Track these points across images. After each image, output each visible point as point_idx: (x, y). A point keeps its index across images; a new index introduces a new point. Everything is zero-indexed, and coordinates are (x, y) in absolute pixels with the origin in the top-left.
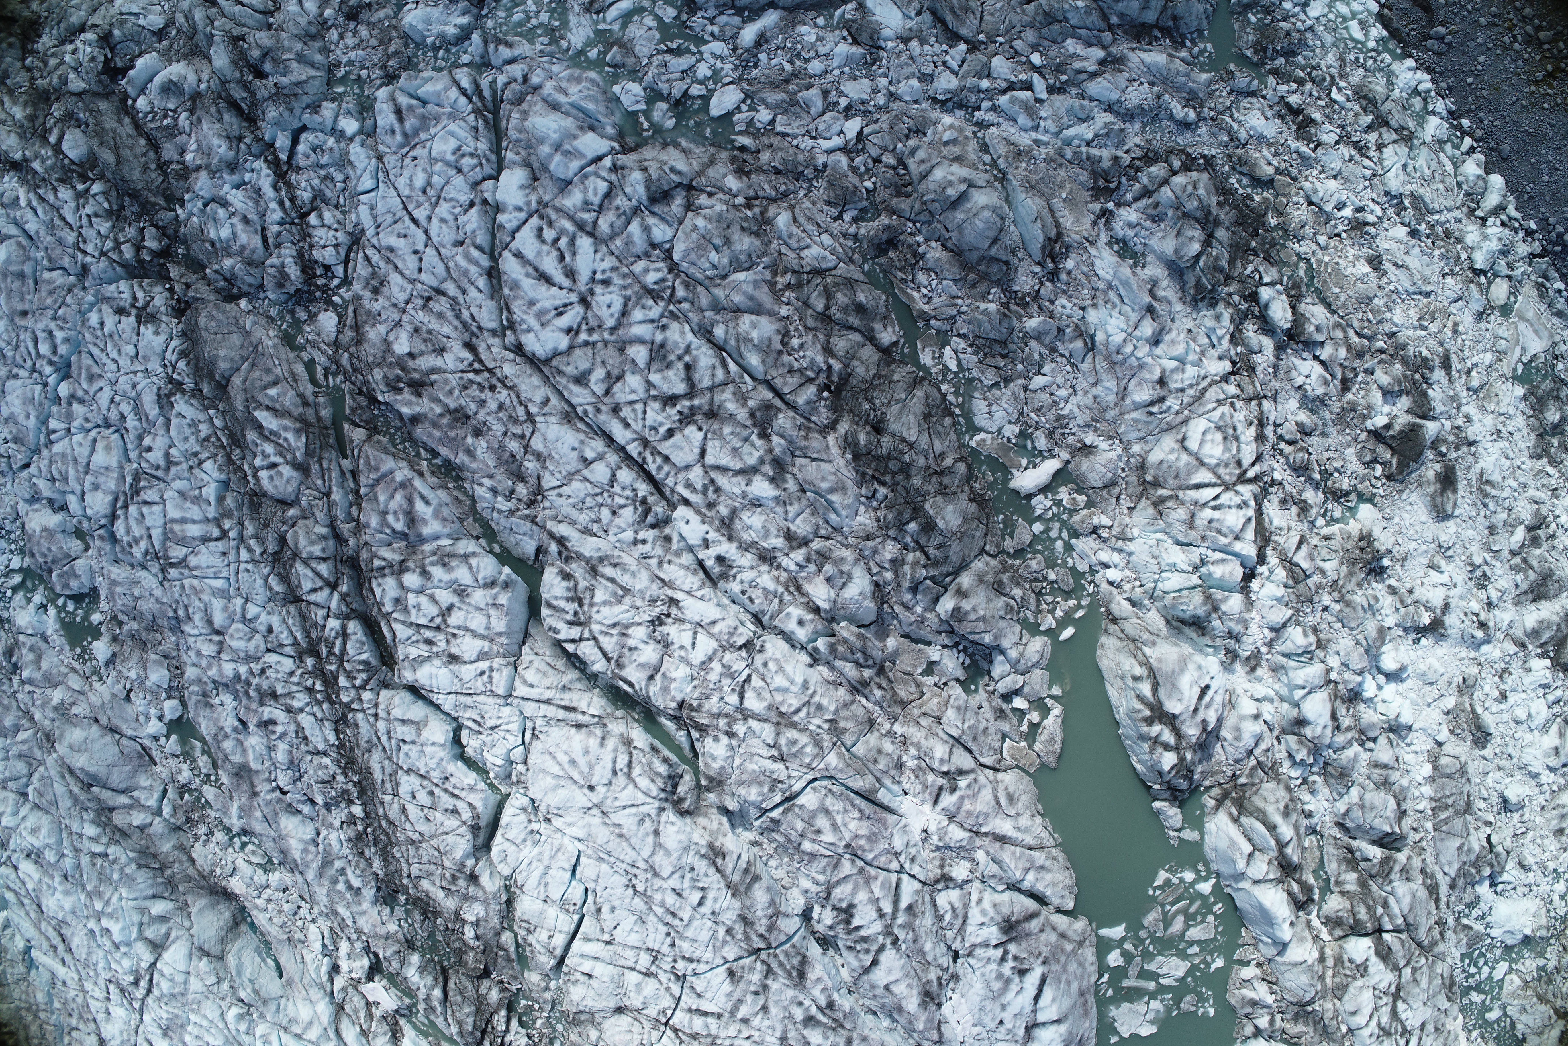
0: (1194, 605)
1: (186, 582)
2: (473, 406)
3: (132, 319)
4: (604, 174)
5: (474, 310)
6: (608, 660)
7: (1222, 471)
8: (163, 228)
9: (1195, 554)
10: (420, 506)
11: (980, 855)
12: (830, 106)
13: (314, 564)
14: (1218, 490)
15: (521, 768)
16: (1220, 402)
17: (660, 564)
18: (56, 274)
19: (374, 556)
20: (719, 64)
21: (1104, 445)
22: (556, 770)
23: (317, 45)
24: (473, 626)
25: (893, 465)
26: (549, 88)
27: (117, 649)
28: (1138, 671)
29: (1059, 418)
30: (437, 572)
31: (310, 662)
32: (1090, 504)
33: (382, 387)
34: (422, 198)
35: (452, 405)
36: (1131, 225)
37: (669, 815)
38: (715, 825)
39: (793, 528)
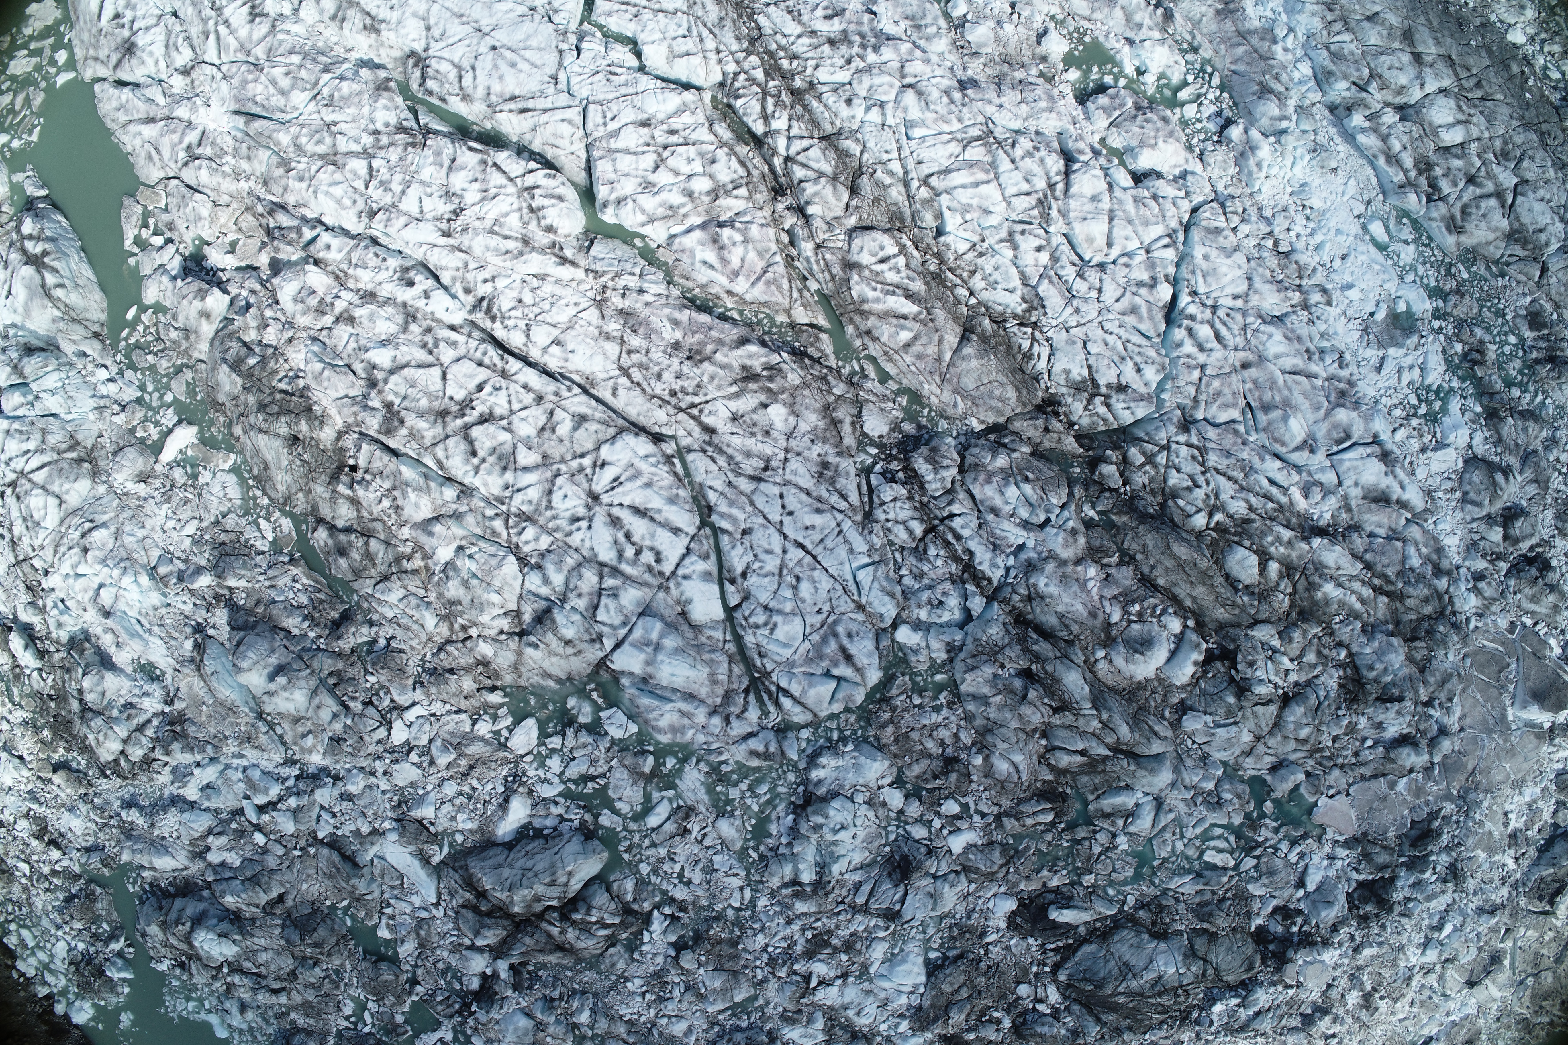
0: (31, 365)
1: (956, 126)
2: (685, 369)
3: (1102, 382)
4: (605, 630)
5: (713, 467)
6: (495, 165)
7: (28, 486)
8: (1103, 491)
9: (39, 409)
10: (711, 256)
11: (161, 101)
12: (425, 751)
13: (811, 174)
14: (28, 469)
15: (564, 46)
16: (42, 547)
17: (466, 265)
18: (1223, 417)
19: (749, 198)
20: (541, 773)
21: (132, 487)
22: (527, 54)
23: (979, 722)
24: (629, 157)
25: (275, 409)
26: (701, 715)
27: (1038, 50)
28: (59, 293)
29: (168, 500)
30: (676, 198)
31: (798, 83)
32: (132, 431)
33: (785, 366)
34: (798, 570)
35: (706, 365)
36: (146, 694)
37: (419, 47)
38: (383, 52)
39: (349, 329)
